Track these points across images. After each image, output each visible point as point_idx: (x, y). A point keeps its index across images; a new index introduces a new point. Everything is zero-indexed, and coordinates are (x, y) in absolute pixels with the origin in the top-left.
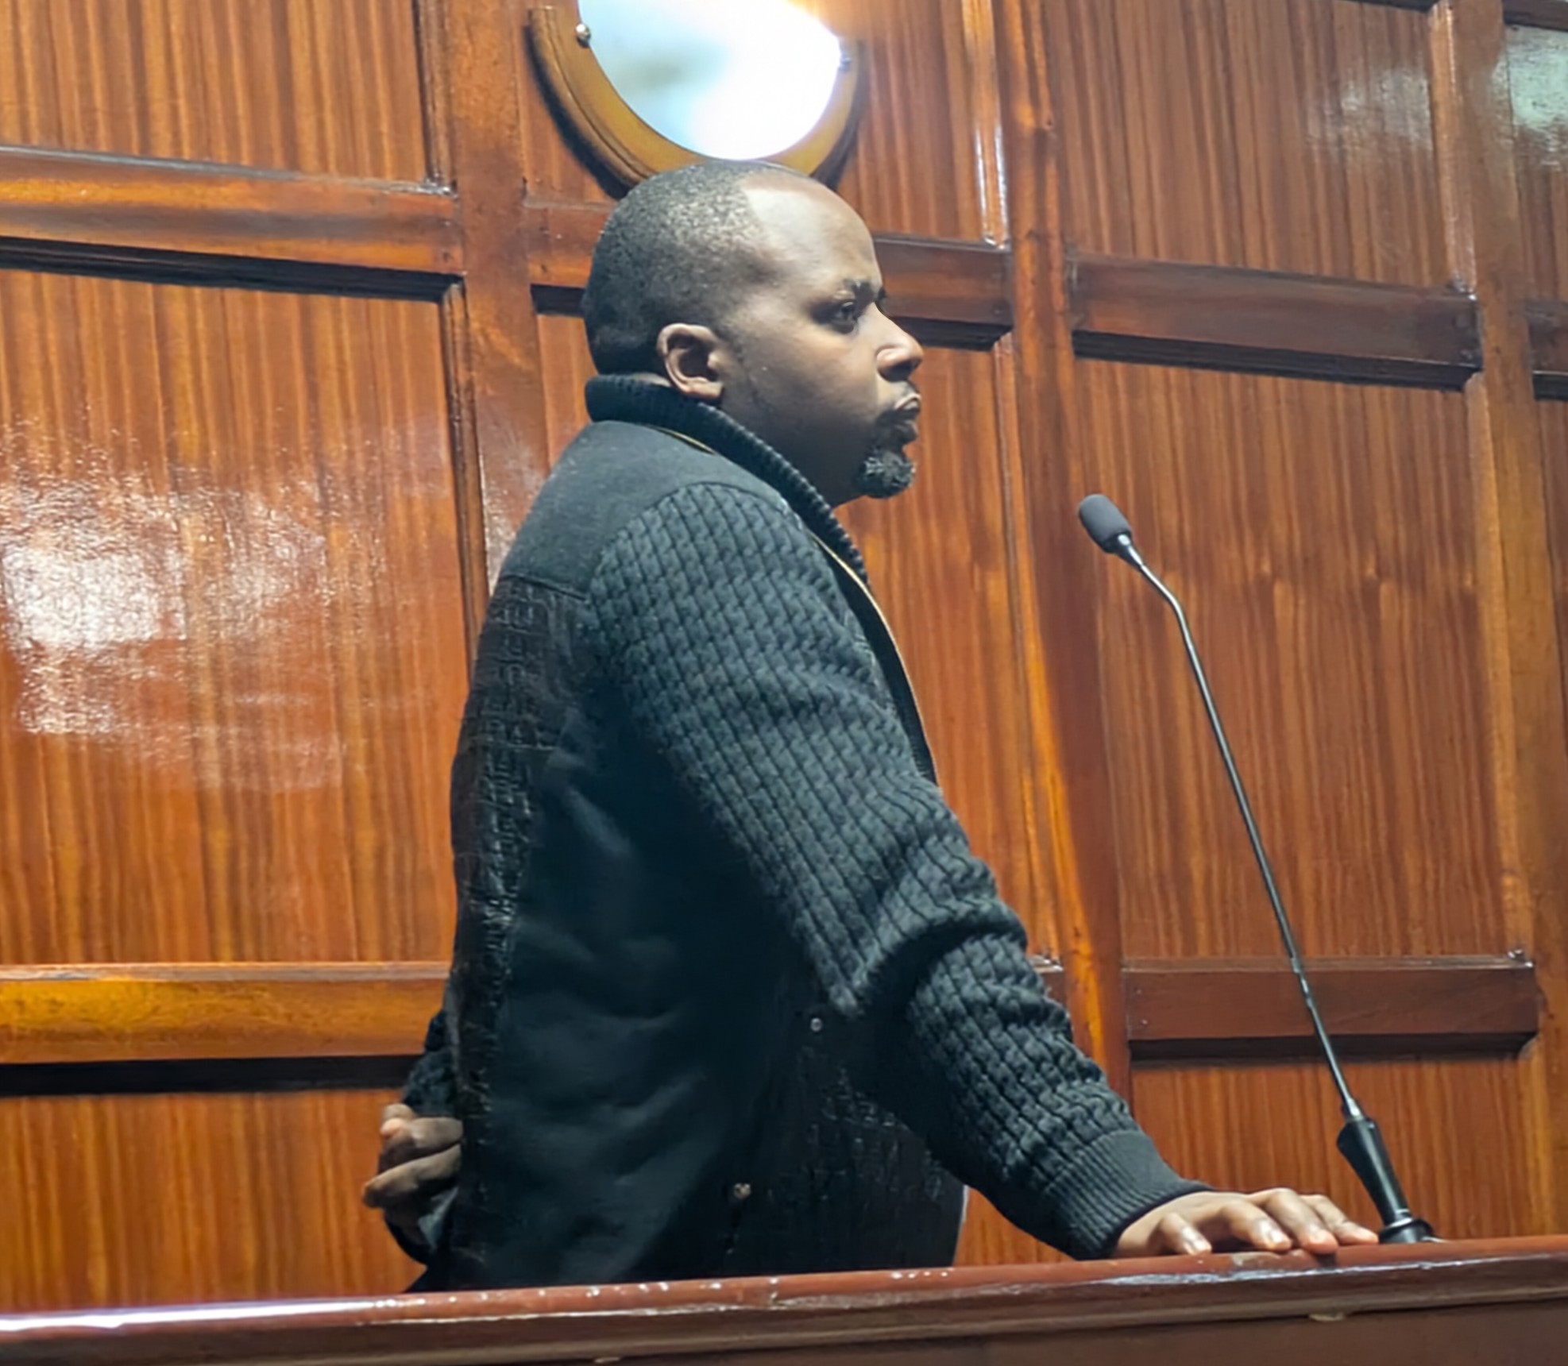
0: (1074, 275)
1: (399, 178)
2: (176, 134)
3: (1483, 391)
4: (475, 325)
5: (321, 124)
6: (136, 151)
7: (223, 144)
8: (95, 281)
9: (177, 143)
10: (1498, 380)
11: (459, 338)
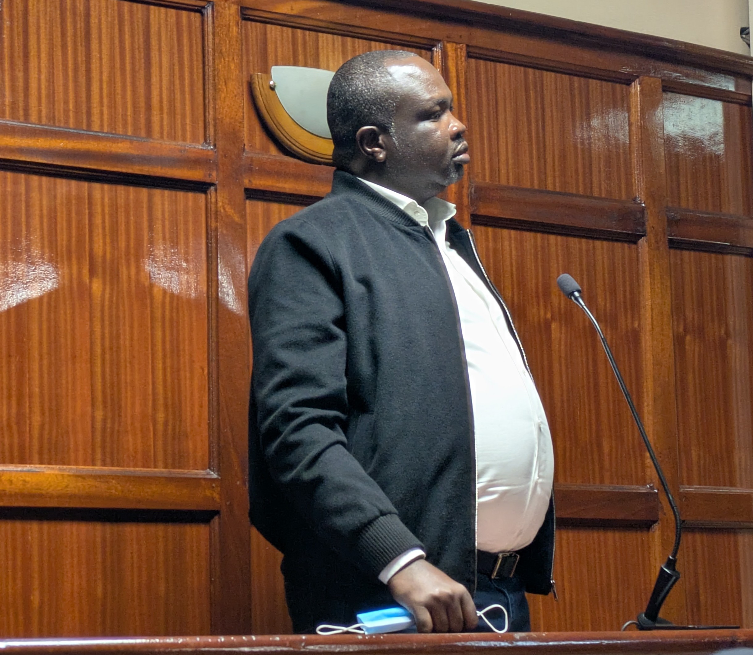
0: (473, 190)
1: (193, 142)
2: (102, 120)
3: (646, 244)
4: (220, 204)
5: (162, 119)
6: (85, 128)
7: (121, 126)
8: (64, 181)
9: (102, 125)
10: (653, 240)
11: (213, 209)
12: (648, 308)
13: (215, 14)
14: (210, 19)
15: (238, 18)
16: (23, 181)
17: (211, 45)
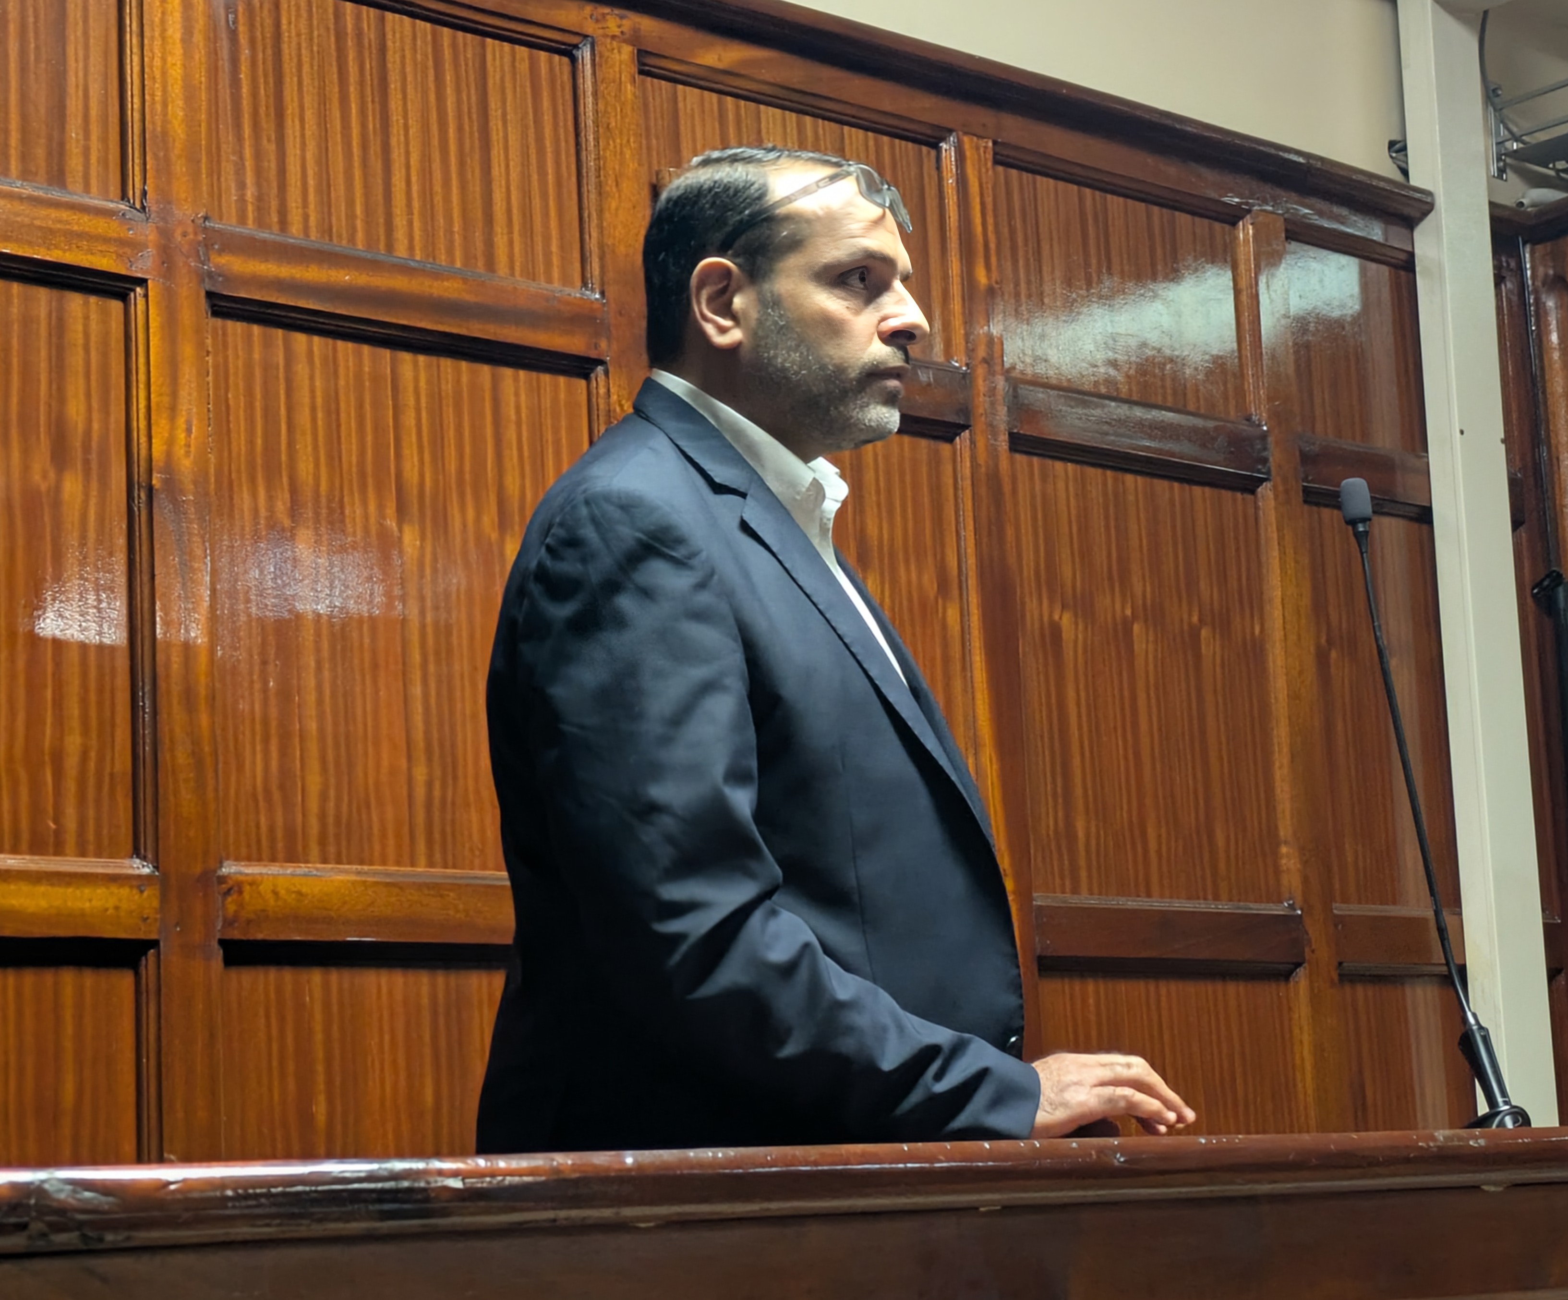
1: (564, 285)
2: (411, 239)
3: (1271, 494)
4: (614, 398)
5: (511, 243)
6: (382, 250)
7: (443, 251)
8: (350, 345)
9: (411, 248)
10: (1281, 488)
11: (602, 406)
12: (1278, 601)
13: (597, 59)
14: (588, 67)
15: (634, 69)
16: (280, 342)
17: (590, 114)
